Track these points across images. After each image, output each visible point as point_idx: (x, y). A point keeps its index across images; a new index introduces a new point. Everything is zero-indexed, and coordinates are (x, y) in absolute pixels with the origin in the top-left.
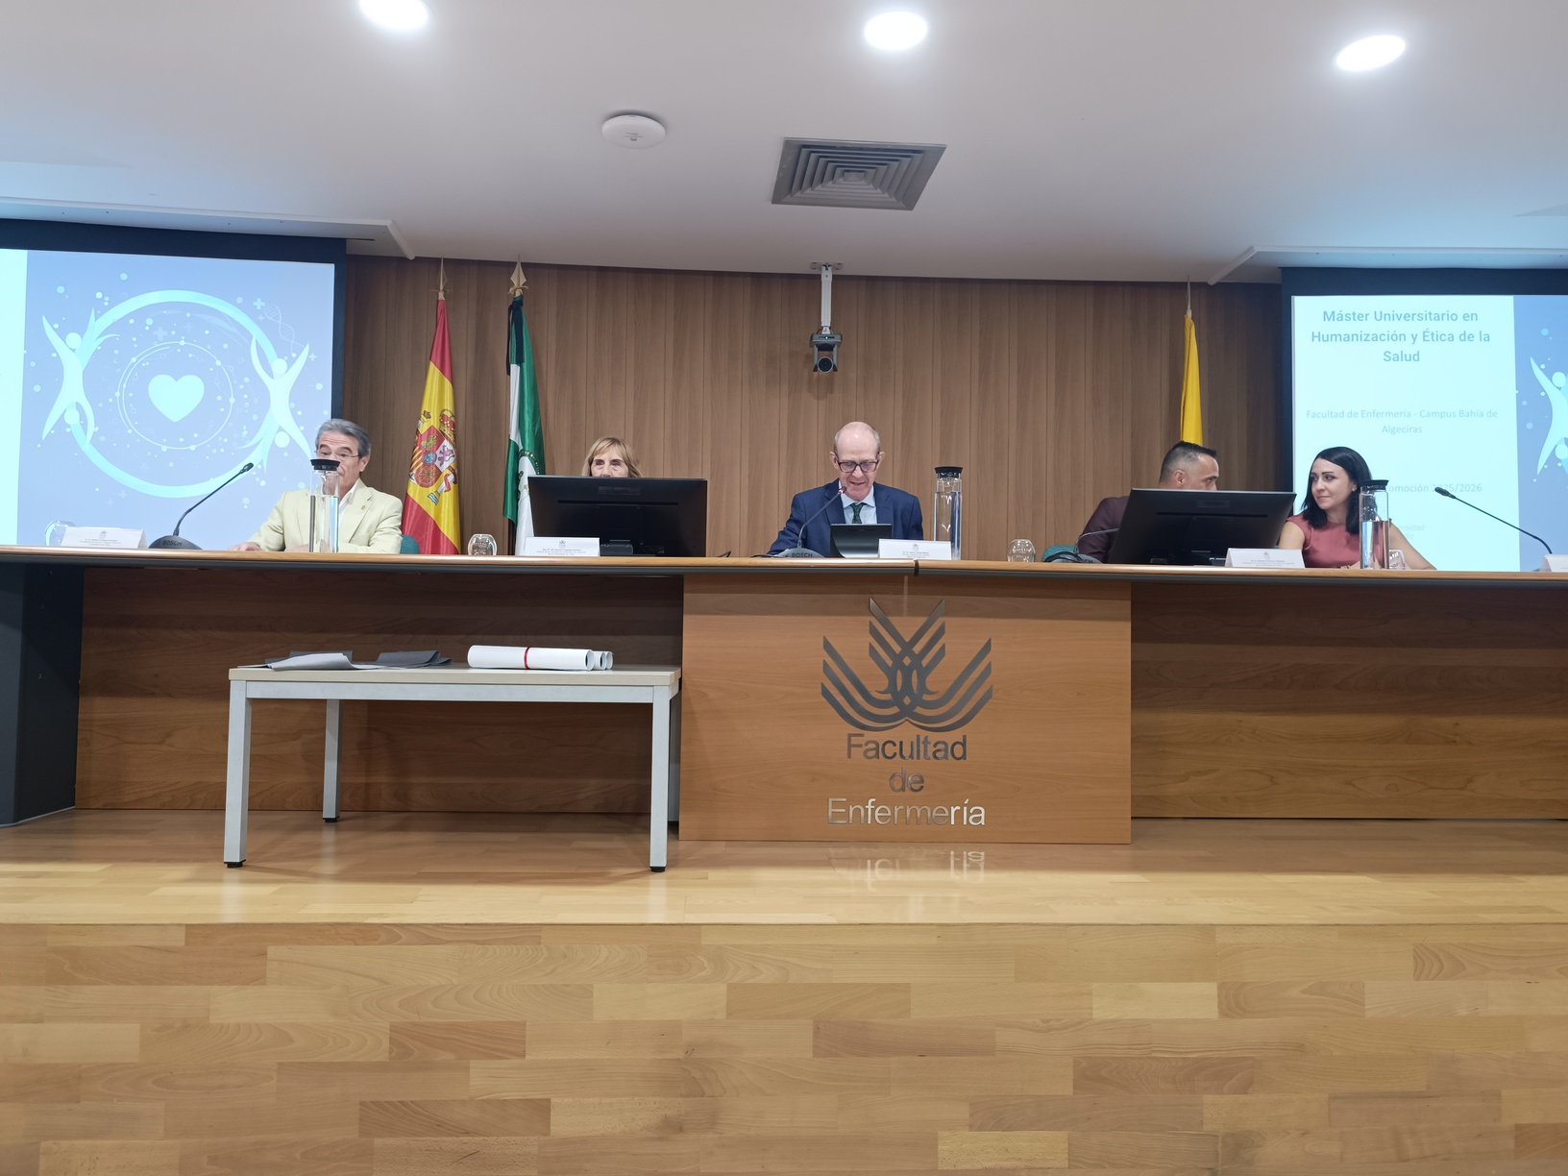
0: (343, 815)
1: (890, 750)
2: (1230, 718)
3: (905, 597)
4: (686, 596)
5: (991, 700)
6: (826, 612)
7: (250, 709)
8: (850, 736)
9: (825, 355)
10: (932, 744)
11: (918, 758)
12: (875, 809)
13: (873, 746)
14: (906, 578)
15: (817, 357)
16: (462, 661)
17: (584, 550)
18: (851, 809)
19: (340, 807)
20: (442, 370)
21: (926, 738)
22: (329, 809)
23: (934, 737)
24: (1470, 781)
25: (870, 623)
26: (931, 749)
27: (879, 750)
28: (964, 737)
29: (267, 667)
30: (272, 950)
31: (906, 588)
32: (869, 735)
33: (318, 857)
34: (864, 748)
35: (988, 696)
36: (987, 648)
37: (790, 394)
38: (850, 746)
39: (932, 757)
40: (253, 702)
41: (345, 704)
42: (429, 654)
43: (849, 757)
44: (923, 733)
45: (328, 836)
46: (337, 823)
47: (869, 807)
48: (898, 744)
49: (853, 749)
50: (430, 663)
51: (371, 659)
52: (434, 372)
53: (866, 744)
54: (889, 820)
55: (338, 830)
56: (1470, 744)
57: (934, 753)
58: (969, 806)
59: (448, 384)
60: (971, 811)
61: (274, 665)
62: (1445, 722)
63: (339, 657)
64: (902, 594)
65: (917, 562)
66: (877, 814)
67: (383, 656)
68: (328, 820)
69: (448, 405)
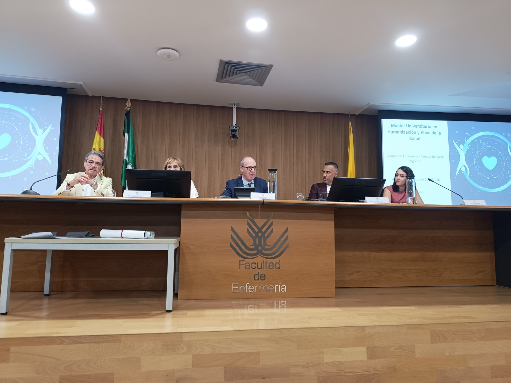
0: (52, 293)
1: (254, 266)
2: (366, 253)
3: (259, 212)
4: (182, 212)
5: (288, 248)
6: (232, 217)
7: (13, 253)
8: (240, 261)
9: (234, 133)
10: (268, 264)
11: (264, 269)
12: (248, 287)
13: (248, 264)
14: (260, 205)
15: (231, 134)
16: (98, 235)
17: (145, 195)
18: (240, 287)
19: (51, 290)
20: (100, 134)
21: (266, 262)
22: (46, 291)
23: (269, 261)
24: (442, 274)
25: (248, 221)
26: (268, 265)
27: (250, 266)
28: (279, 261)
29: (20, 238)
30: (12, 349)
31: (260, 209)
32: (247, 261)
33: (41, 309)
34: (245, 265)
35: (287, 247)
36: (287, 230)
37: (222, 146)
38: (240, 265)
39: (268, 268)
40: (14, 251)
41: (54, 252)
42: (86, 233)
43: (240, 268)
44: (265, 260)
45: (46, 301)
46: (49, 296)
47: (247, 286)
48: (257, 264)
49: (241, 266)
50: (86, 236)
51: (64, 234)
52: (97, 135)
53: (246, 264)
54: (253, 291)
55: (49, 299)
56: (441, 261)
57: (269, 266)
58: (281, 285)
59: (102, 139)
60: (282, 287)
61: (23, 237)
62: (433, 254)
63: (49, 233)
64: (258, 211)
65: (263, 200)
66: (249, 289)
67: (68, 234)
68: (46, 295)
69: (102, 146)
